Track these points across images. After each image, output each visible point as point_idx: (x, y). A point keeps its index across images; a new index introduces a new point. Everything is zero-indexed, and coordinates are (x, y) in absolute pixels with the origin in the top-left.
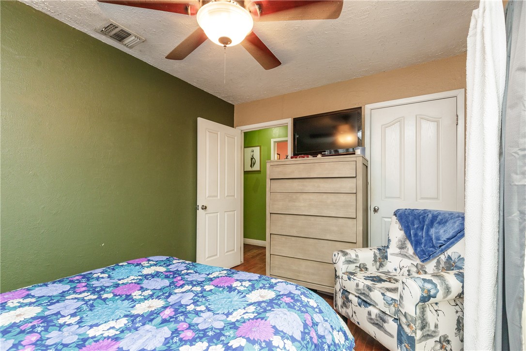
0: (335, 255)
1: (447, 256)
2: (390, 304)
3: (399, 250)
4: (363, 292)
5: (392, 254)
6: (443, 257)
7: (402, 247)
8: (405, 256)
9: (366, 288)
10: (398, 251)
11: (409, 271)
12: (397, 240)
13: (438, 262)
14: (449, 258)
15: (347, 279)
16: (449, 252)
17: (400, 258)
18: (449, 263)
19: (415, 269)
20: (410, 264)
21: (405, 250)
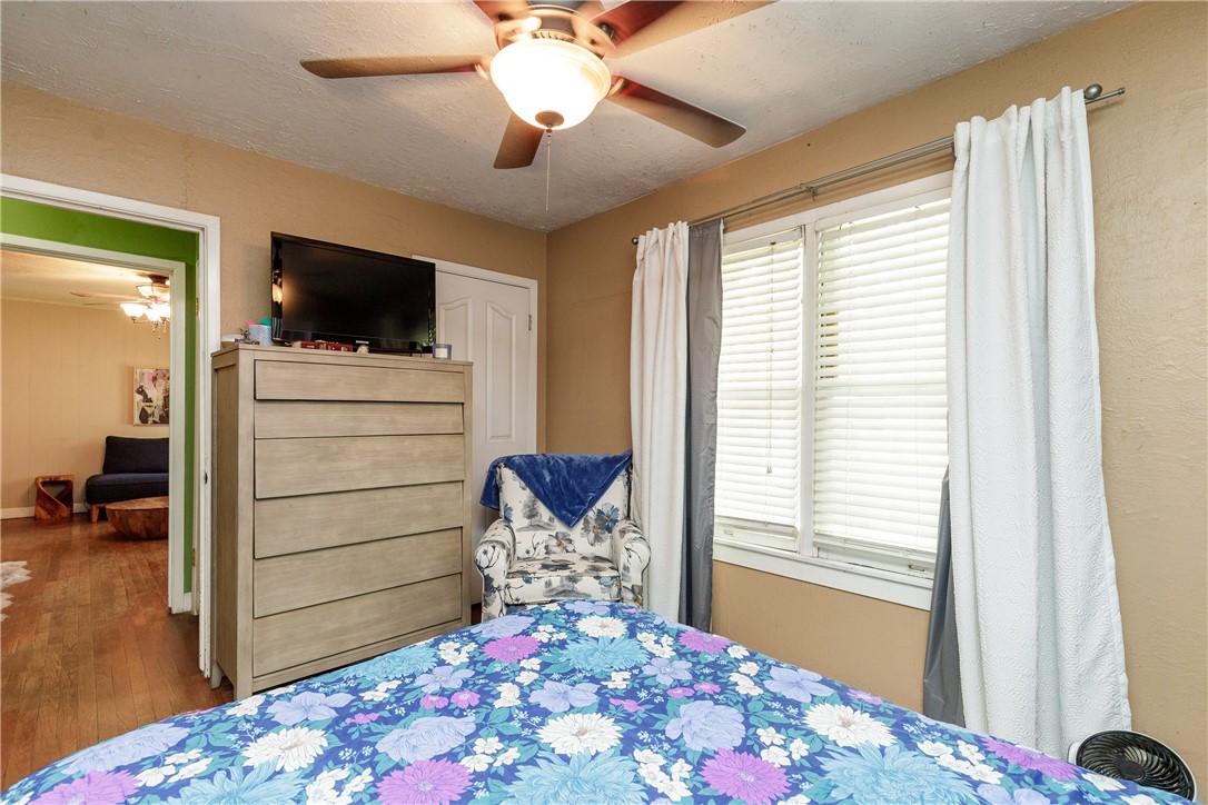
0: (485, 552)
1: (596, 511)
2: (610, 587)
3: (528, 521)
4: (561, 589)
5: (520, 530)
6: (591, 514)
7: (532, 514)
8: (539, 527)
9: (566, 582)
10: (526, 522)
11: (546, 547)
12: (521, 505)
13: (587, 522)
14: (600, 512)
15: (524, 583)
16: (599, 505)
17: (532, 533)
18: (602, 519)
19: (554, 542)
20: (547, 537)
21: (537, 518)
